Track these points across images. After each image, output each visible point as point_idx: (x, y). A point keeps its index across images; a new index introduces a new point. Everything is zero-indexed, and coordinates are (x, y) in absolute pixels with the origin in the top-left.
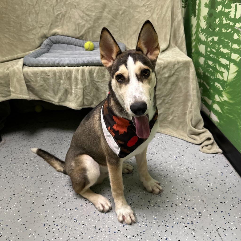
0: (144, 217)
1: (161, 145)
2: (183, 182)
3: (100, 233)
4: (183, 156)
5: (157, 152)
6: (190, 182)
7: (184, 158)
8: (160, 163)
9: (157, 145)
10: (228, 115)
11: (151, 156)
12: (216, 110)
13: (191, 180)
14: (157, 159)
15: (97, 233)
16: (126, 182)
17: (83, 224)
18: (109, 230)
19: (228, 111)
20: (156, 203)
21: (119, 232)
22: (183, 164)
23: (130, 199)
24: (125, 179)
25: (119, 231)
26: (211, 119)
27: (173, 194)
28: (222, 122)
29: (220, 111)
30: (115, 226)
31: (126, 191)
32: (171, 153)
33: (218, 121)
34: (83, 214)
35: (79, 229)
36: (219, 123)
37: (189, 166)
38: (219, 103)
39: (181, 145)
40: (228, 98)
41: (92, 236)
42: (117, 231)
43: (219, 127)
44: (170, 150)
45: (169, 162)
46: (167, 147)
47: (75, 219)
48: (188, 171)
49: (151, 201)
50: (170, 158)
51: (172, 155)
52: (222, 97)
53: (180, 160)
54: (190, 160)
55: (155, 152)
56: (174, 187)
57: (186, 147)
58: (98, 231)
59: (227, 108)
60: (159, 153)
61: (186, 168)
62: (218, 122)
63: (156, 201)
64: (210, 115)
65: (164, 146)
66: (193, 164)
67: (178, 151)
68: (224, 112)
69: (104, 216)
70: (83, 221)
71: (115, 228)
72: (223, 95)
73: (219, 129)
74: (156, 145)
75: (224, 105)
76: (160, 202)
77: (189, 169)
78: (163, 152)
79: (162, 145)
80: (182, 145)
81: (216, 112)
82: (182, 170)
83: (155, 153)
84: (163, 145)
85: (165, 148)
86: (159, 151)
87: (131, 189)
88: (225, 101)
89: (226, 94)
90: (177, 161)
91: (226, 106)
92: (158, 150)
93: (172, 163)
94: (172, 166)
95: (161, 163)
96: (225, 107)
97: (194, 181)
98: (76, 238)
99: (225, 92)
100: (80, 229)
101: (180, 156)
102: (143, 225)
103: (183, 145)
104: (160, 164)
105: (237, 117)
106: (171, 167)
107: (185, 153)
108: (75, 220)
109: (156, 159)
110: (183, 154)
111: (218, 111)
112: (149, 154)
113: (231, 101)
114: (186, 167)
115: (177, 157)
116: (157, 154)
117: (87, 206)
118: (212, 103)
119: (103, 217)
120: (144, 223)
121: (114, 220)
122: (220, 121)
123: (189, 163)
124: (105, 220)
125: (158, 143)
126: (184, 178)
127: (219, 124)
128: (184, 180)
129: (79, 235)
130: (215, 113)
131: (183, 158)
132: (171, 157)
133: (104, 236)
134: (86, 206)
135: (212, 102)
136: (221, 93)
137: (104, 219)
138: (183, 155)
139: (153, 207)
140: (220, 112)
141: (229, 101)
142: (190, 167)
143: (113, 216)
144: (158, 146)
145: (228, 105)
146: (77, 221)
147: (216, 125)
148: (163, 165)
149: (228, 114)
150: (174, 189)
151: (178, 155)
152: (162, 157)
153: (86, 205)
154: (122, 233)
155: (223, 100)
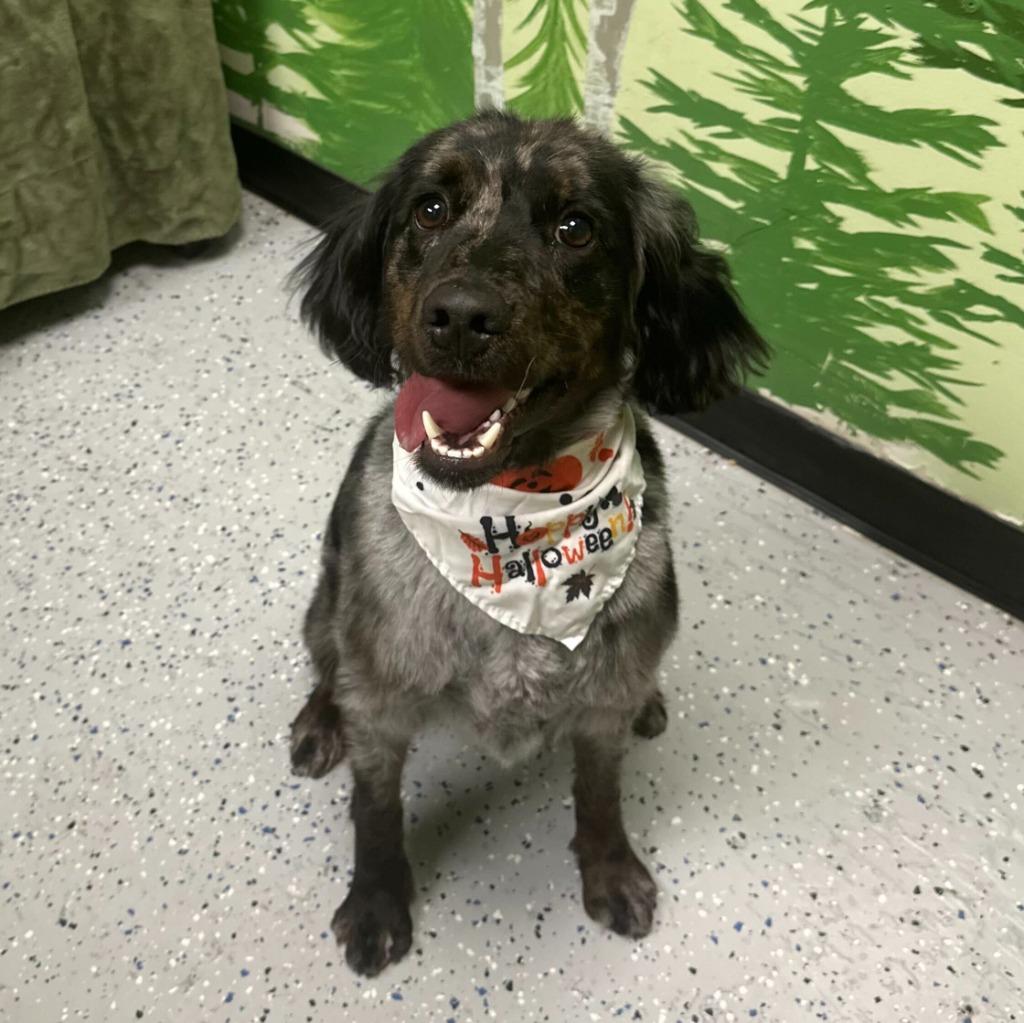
0: (279, 640)
1: (125, 342)
2: (320, 439)
3: (163, 804)
4: (248, 345)
5: (132, 380)
6: (342, 426)
7: (260, 349)
8: (181, 416)
9: (109, 350)
10: (359, 102)
11: (121, 406)
12: (289, 91)
13: (339, 417)
14: (156, 407)
15: (153, 811)
16: (102, 569)
17: (71, 826)
18: (191, 770)
19: (358, 87)
20: (282, 570)
21: (231, 749)
22: (269, 374)
23: (176, 615)
24: (90, 558)
25: (227, 746)
26: (273, 134)
27: (315, 501)
28: (337, 138)
29: (313, 93)
30: (202, 743)
31: (136, 601)
32: (193, 351)
33: (315, 137)
34: (31, 794)
35: (68, 851)
36: (324, 145)
37: (297, 371)
38: (295, 61)
39: (207, 298)
40: (339, 30)
41: (147, 835)
42: (219, 754)
43: (328, 163)
44: (183, 342)
45: (215, 395)
46: (157, 336)
47: (16, 836)
48: (308, 391)
49: (259, 571)
50: (205, 376)
51: (204, 360)
52: (310, 29)
53: (248, 364)
54: (285, 345)
55: (126, 382)
56: (300, 477)
57: (236, 300)
58: (153, 803)
59: (345, 76)
60: (148, 379)
61: (294, 383)
62: (312, 142)
63: (276, 563)
64: (260, 119)
65: (141, 339)
66: (305, 356)
67: (214, 329)
68: (338, 92)
69: (127, 740)
70: (58, 819)
71: (205, 747)
72: (311, 22)
73: (327, 168)
74: (103, 350)
75: (327, 64)
76: (293, 556)
77: (306, 381)
78: (160, 367)
79: (129, 338)
80: (212, 301)
81: (292, 103)
82: (284, 396)
83: (132, 388)
84: (137, 336)
85: (153, 342)
86: (137, 368)
87: (147, 581)
88: (329, 47)
89: (324, 14)
90: (240, 375)
91: (339, 68)
92: (131, 366)
93: (228, 392)
94: (236, 402)
95: (185, 413)
96: (333, 72)
97: (351, 416)
98: (89, 887)
99: (320, 8)
100: (74, 846)
101: (236, 350)
102: (297, 669)
103: (215, 296)
104: (184, 420)
105: (408, 105)
106: (236, 409)
107: (244, 324)
108: (21, 839)
109: (154, 411)
110: (243, 336)
111: (304, 93)
112: (108, 405)
113: (361, 44)
114: (288, 379)
115: (228, 360)
116: (137, 386)
117: (19, 759)
118: (260, 65)
119: (127, 748)
120: (293, 661)
121: (178, 728)
122: (323, 136)
123: (290, 357)
124: (144, 752)
125: (108, 337)
126: (313, 424)
127: (323, 149)
128: (318, 431)
129: (89, 872)
130: (285, 108)
131: (255, 350)
132: (208, 372)
133: (192, 801)
134: (14, 762)
135: (256, 61)
136: (298, 16)
137: (138, 750)
138: (244, 340)
139: (283, 589)
140: (313, 101)
141: (349, 43)
142: (303, 373)
143: (164, 717)
144: (116, 349)
145: (347, 62)
146: (30, 835)
147: (308, 155)
148: (199, 418)
149: (359, 98)
150: (306, 482)
151: (225, 348)
152: (171, 386)
153: (12, 759)
154: (244, 745)
155: (316, 46)
